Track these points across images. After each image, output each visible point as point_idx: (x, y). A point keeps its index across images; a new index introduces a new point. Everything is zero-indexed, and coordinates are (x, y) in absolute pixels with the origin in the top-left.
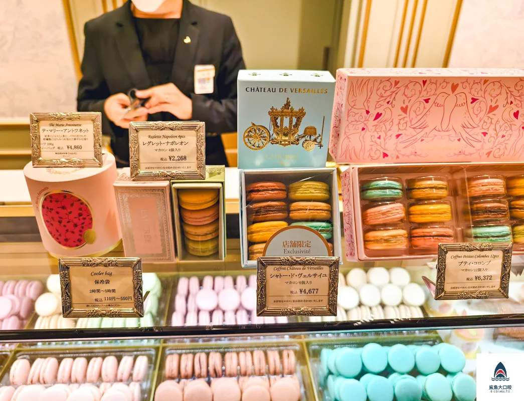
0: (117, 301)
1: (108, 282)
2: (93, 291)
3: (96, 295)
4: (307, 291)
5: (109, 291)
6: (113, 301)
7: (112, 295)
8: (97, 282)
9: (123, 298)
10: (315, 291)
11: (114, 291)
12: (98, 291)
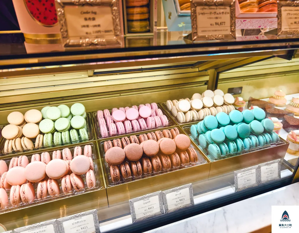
0: (102, 33)
1: (94, 19)
2: (84, 26)
3: (86, 30)
4: (219, 24)
5: (95, 26)
6: (99, 34)
7: (97, 29)
8: (86, 19)
9: (106, 31)
10: (224, 24)
11: (99, 26)
12: (88, 26)
